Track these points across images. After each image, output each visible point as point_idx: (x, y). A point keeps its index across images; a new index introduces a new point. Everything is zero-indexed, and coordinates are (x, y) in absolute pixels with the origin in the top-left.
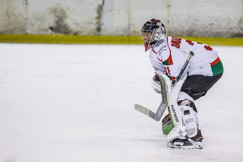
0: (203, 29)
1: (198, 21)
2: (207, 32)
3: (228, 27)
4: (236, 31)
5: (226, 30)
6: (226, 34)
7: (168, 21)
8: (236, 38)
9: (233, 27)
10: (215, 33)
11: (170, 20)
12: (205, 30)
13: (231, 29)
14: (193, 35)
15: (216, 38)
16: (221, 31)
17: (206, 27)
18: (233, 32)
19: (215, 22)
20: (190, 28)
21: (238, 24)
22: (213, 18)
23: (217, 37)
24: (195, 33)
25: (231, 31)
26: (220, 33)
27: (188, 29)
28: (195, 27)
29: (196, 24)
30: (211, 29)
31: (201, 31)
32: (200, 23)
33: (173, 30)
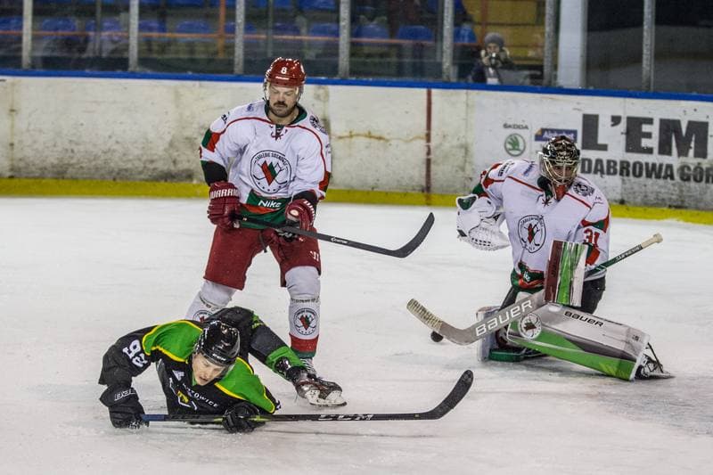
0: (90, 161)
1: (77, 144)
2: (97, 169)
3: (145, 158)
4: (162, 166)
5: (140, 165)
6: (141, 173)
7: (12, 145)
8: (162, 182)
9: (155, 157)
10: (116, 170)
11: (16, 142)
12: (94, 163)
13: (152, 161)
14: (68, 175)
15: (118, 181)
16: (129, 166)
17: (96, 157)
18: (155, 169)
19: (116, 147)
20: (61, 160)
21: (165, 150)
22: (110, 137)
23: (121, 178)
24: (71, 171)
25: (151, 166)
26: (126, 170)
27: (56, 162)
28: (72, 158)
29: (72, 151)
30: (106, 162)
31: (84, 165)
32: (82, 148)
33: (22, 164)
